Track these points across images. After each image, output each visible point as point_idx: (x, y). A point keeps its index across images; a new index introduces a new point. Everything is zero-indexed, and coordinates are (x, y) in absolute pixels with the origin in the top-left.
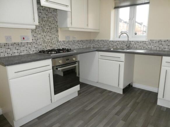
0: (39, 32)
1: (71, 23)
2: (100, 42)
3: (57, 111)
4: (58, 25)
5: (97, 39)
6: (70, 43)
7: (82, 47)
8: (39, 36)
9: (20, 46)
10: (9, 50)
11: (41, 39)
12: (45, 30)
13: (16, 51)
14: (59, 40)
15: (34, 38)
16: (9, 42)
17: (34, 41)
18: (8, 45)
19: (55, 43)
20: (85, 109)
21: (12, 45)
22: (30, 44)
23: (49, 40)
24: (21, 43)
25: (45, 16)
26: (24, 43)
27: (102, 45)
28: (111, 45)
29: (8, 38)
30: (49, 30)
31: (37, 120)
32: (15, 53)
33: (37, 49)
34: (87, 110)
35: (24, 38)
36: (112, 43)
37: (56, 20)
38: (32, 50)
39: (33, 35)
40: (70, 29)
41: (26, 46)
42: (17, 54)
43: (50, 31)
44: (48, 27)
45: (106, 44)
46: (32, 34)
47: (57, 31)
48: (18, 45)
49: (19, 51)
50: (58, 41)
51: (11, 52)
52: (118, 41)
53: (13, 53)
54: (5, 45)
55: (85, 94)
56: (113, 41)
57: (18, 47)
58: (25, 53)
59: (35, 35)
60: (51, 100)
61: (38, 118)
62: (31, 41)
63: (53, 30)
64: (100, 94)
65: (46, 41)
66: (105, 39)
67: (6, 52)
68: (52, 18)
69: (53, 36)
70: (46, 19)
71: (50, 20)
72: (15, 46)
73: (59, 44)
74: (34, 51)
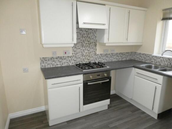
0: (79, 47)
1: (108, 39)
2: (142, 55)
3: (84, 120)
4: (96, 40)
5: (139, 52)
6: (108, 56)
7: (120, 60)
8: (78, 51)
9: (62, 59)
10: (54, 62)
11: (80, 53)
12: (84, 45)
13: (59, 63)
14: (97, 54)
15: (74, 52)
16: (55, 56)
17: (74, 55)
18: (54, 59)
19: (92, 56)
20: (109, 125)
21: (56, 58)
22: (70, 57)
23: (87, 54)
24: (63, 57)
25: (85, 33)
26: (66, 56)
27: (144, 59)
28: (153, 61)
29: (54, 53)
30: (87, 45)
31: (66, 123)
32: (58, 64)
33: (76, 62)
34: (111, 127)
35: (66, 53)
36: (155, 59)
37: (96, 35)
38: (72, 62)
39: (74, 50)
40: (107, 45)
41: (67, 59)
42: (59, 66)
43: (89, 46)
44: (87, 42)
45: (148, 58)
46: (72, 49)
47: (96, 45)
48: (61, 58)
49: (61, 63)
50: (95, 54)
51: (55, 64)
52: (163, 58)
53: (57, 65)
54: (51, 59)
55: (115, 109)
56: (156, 57)
57: (60, 60)
58: (66, 65)
59: (75, 50)
60: (80, 109)
61: (67, 122)
62: (71, 55)
63: (91, 45)
64: (131, 113)
65: (84, 54)
66: (147, 53)
67: (51, 64)
68: (92, 34)
69: (92, 50)
70: (86, 35)
71: (89, 35)
72: (59, 59)
73: (96, 57)
74: (73, 63)
